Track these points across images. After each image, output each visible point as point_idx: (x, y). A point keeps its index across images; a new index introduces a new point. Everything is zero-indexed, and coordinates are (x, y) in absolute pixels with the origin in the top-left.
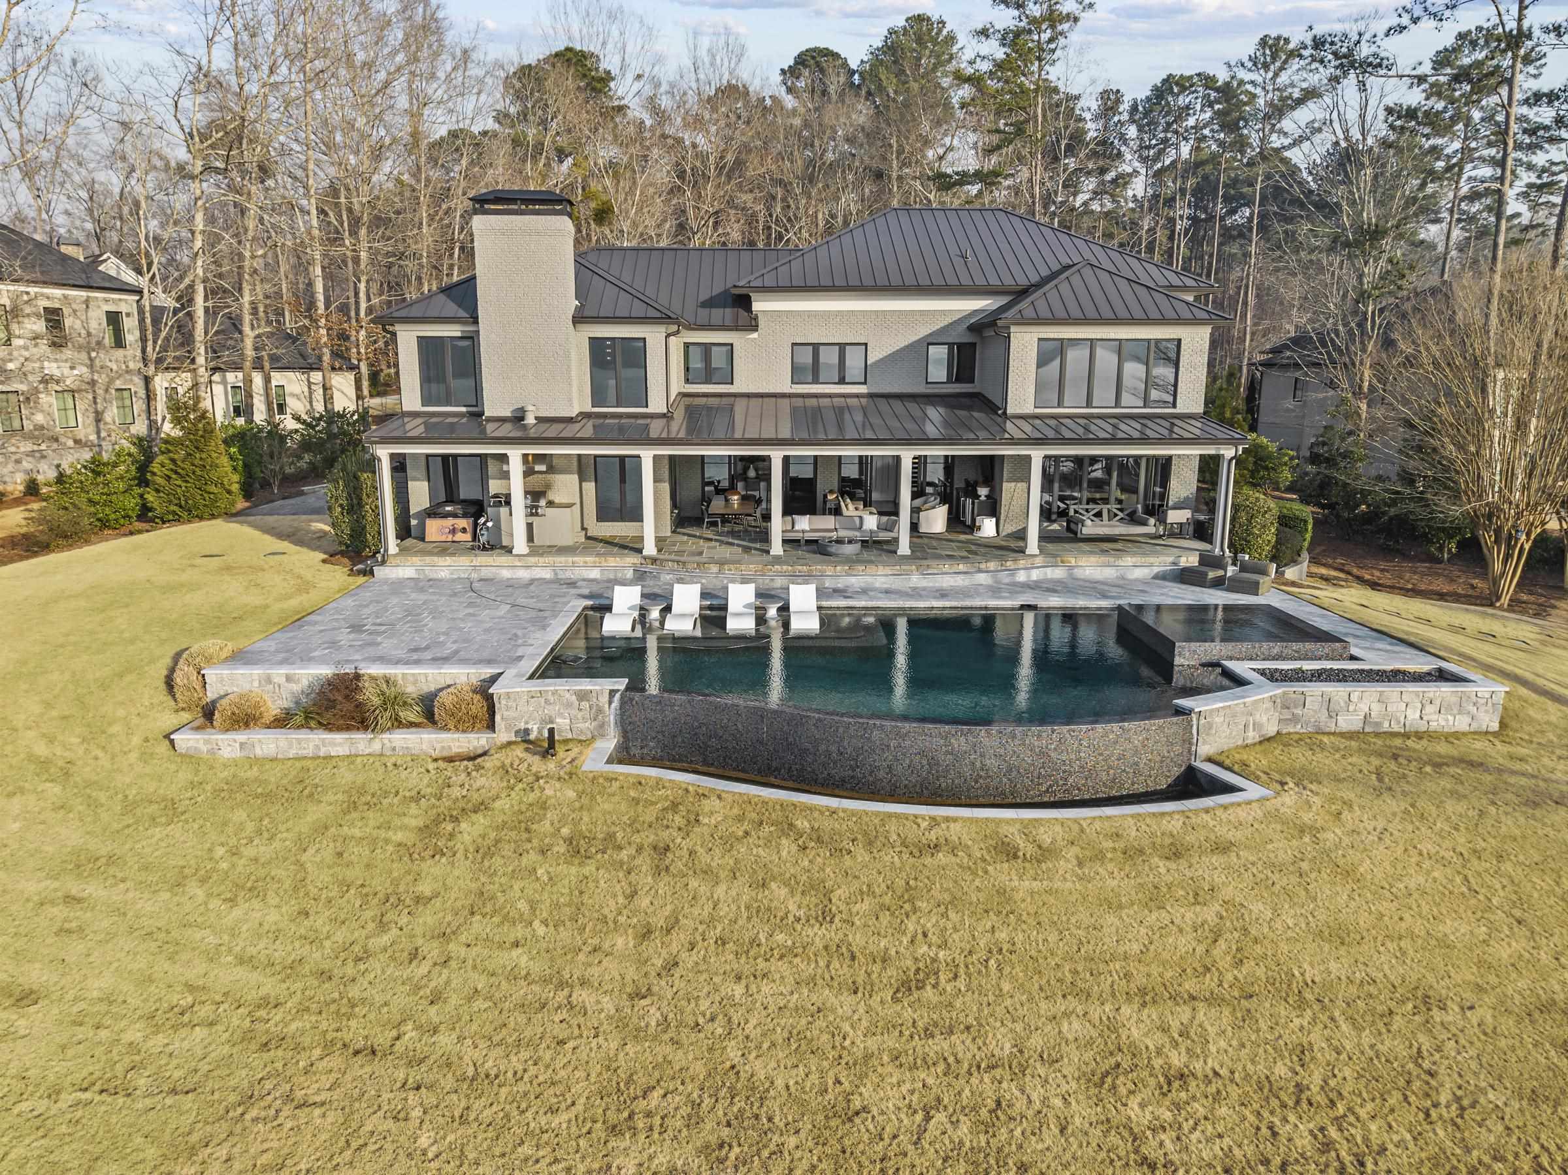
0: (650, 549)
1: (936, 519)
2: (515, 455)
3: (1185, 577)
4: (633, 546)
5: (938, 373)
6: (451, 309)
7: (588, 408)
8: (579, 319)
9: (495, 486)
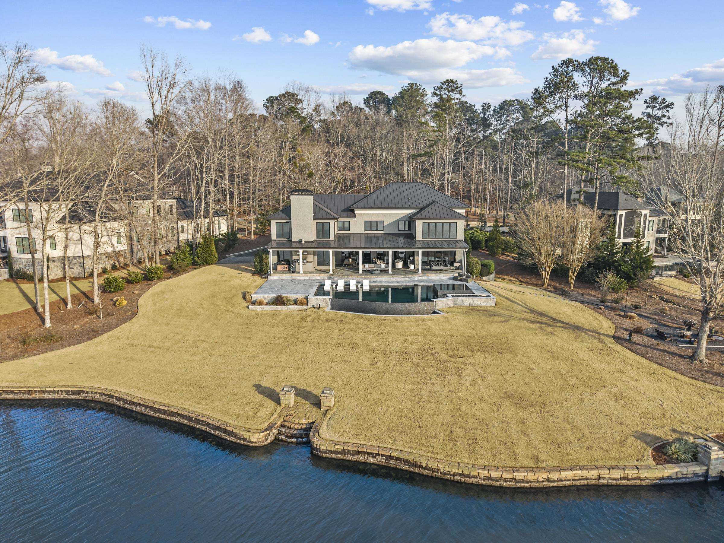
0: (331, 272)
1: (400, 265)
2: (301, 251)
3: (455, 279)
4: (327, 272)
5: (401, 227)
6: (284, 216)
7: (316, 239)
8: (314, 218)
9: (294, 257)
